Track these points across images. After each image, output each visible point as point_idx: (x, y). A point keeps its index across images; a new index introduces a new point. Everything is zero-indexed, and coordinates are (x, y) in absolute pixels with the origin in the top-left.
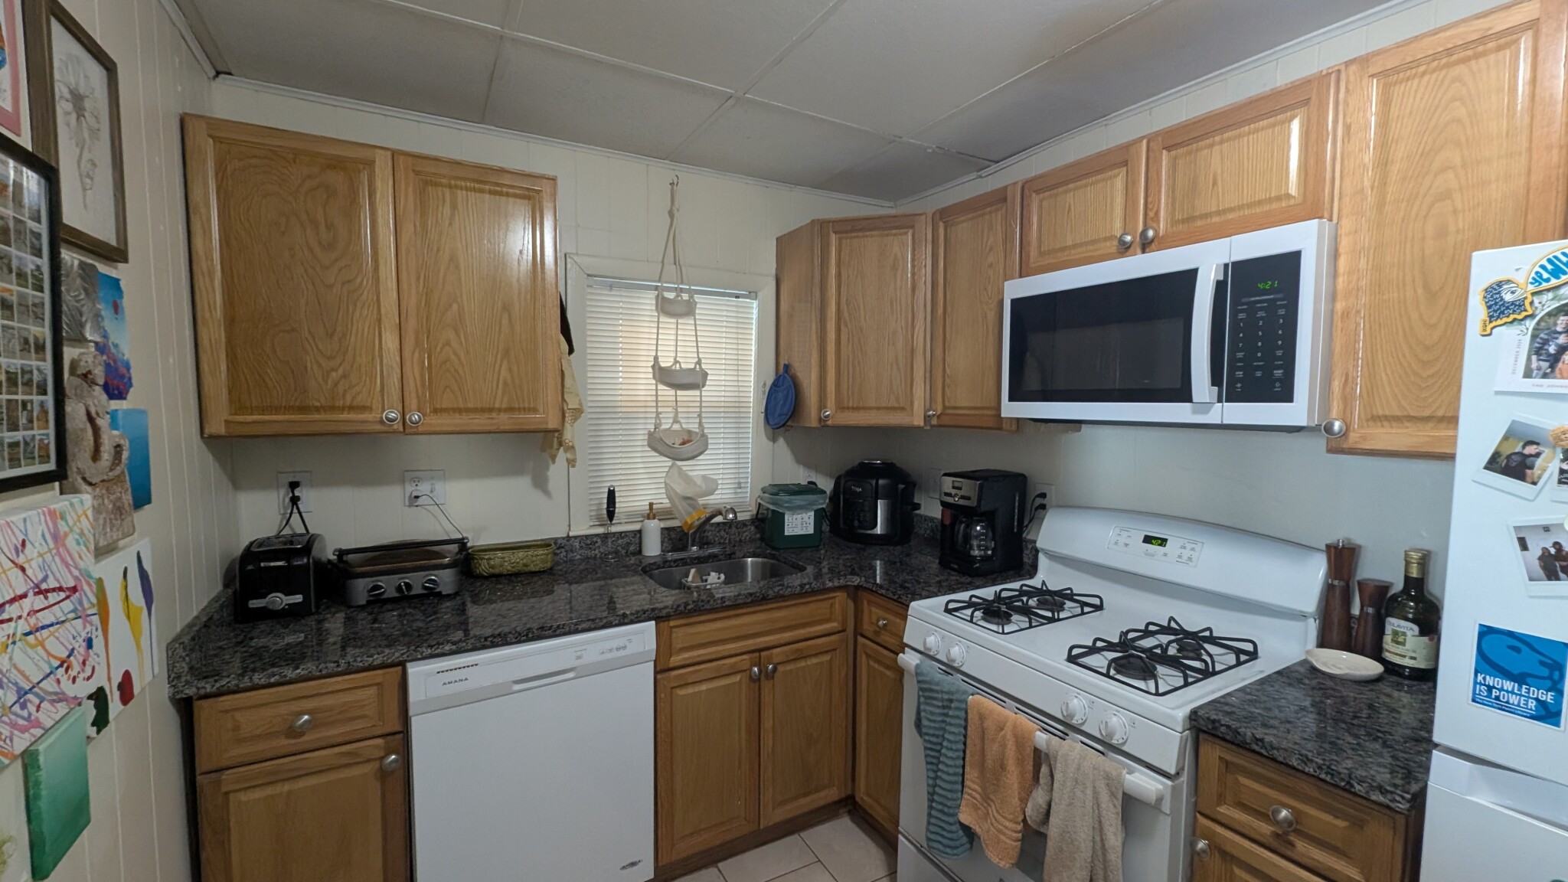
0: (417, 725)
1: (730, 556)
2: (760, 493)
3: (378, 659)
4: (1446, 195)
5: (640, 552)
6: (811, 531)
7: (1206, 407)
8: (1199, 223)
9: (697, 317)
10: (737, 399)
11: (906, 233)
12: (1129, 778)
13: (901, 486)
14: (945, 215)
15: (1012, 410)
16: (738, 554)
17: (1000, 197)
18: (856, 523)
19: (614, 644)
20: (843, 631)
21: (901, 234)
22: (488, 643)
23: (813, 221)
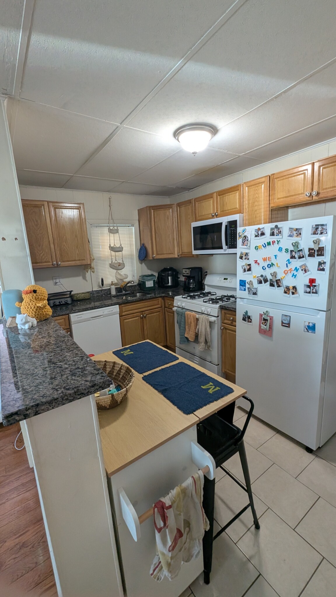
0: (74, 327)
1: (133, 293)
2: (139, 277)
3: (64, 313)
4: (256, 211)
5: (110, 294)
6: (153, 285)
7: (225, 250)
8: (225, 212)
9: (119, 233)
10: (131, 254)
11: (170, 209)
12: (210, 319)
13: (174, 273)
14: (179, 205)
15: (195, 252)
16: (135, 293)
17: (190, 202)
18: (164, 283)
19: (111, 310)
20: (162, 307)
21: (169, 210)
22: (85, 310)
23: (147, 207)
